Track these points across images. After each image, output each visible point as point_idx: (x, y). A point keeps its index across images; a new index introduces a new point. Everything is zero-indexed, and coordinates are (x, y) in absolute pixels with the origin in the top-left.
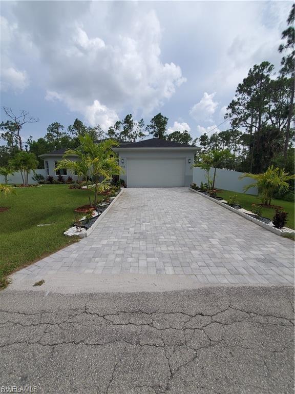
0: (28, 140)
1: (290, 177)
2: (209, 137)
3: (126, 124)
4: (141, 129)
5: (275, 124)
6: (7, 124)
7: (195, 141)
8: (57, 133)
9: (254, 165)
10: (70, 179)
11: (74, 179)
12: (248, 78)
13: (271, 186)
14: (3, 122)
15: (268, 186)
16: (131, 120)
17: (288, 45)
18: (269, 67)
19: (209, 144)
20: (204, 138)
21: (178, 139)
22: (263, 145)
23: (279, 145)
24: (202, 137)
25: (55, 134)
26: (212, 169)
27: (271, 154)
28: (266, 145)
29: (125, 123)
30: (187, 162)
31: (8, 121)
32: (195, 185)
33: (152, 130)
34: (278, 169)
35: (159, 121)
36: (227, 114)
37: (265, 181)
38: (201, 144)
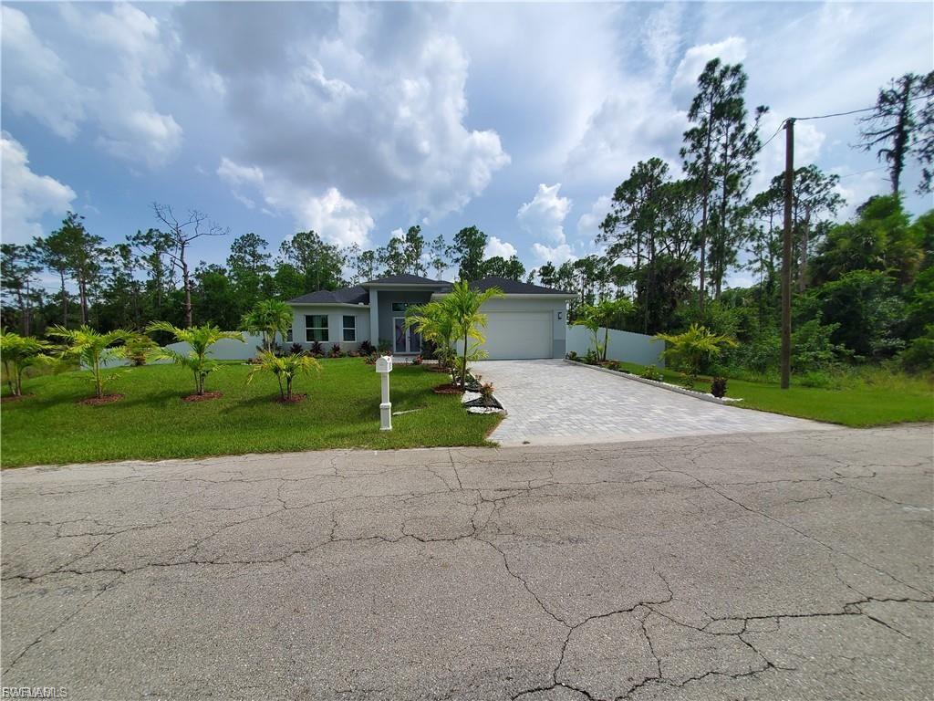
0: (197, 270)
1: (718, 339)
2: (557, 270)
3: (409, 244)
4: (439, 253)
5: (672, 252)
6: (149, 236)
7: (532, 275)
8: (253, 254)
9: (650, 322)
10: (336, 349)
11: (343, 350)
12: (631, 180)
13: (696, 351)
14: (139, 232)
15: (692, 351)
16: (419, 235)
17: (693, 150)
18: (661, 167)
19: (557, 281)
20: (547, 270)
21: (499, 271)
22: (661, 289)
23: (685, 289)
24: (544, 268)
25: (248, 257)
26: (602, 330)
27: (674, 303)
28: (666, 288)
29: (407, 241)
30: (556, 317)
31: (151, 230)
32: (574, 354)
33: (459, 255)
34: (703, 328)
35: (471, 239)
36: (599, 236)
37: (687, 345)
38: (543, 281)
